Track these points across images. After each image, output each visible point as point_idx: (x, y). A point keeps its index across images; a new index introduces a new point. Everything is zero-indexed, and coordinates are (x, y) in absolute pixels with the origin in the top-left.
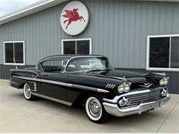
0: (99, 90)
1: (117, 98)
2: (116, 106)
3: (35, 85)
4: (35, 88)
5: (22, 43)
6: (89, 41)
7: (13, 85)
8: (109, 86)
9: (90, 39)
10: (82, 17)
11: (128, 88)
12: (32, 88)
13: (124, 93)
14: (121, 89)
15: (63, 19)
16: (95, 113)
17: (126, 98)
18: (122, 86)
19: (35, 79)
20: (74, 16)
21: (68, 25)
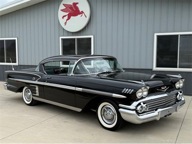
0: (114, 95)
1: (135, 104)
2: (134, 112)
3: (37, 89)
4: (37, 92)
5: (15, 40)
7: (9, 88)
8: (126, 90)
9: (92, 37)
10: (82, 12)
11: (145, 93)
12: (33, 91)
13: (142, 98)
14: (139, 95)
15: (61, 14)
16: (109, 120)
17: (144, 103)
18: (140, 90)
19: (36, 82)
20: (74, 11)
21: (67, 20)
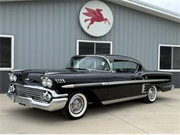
5: (10, 39)
6: (109, 44)
9: (111, 43)
20: (97, 17)
21: (90, 24)
